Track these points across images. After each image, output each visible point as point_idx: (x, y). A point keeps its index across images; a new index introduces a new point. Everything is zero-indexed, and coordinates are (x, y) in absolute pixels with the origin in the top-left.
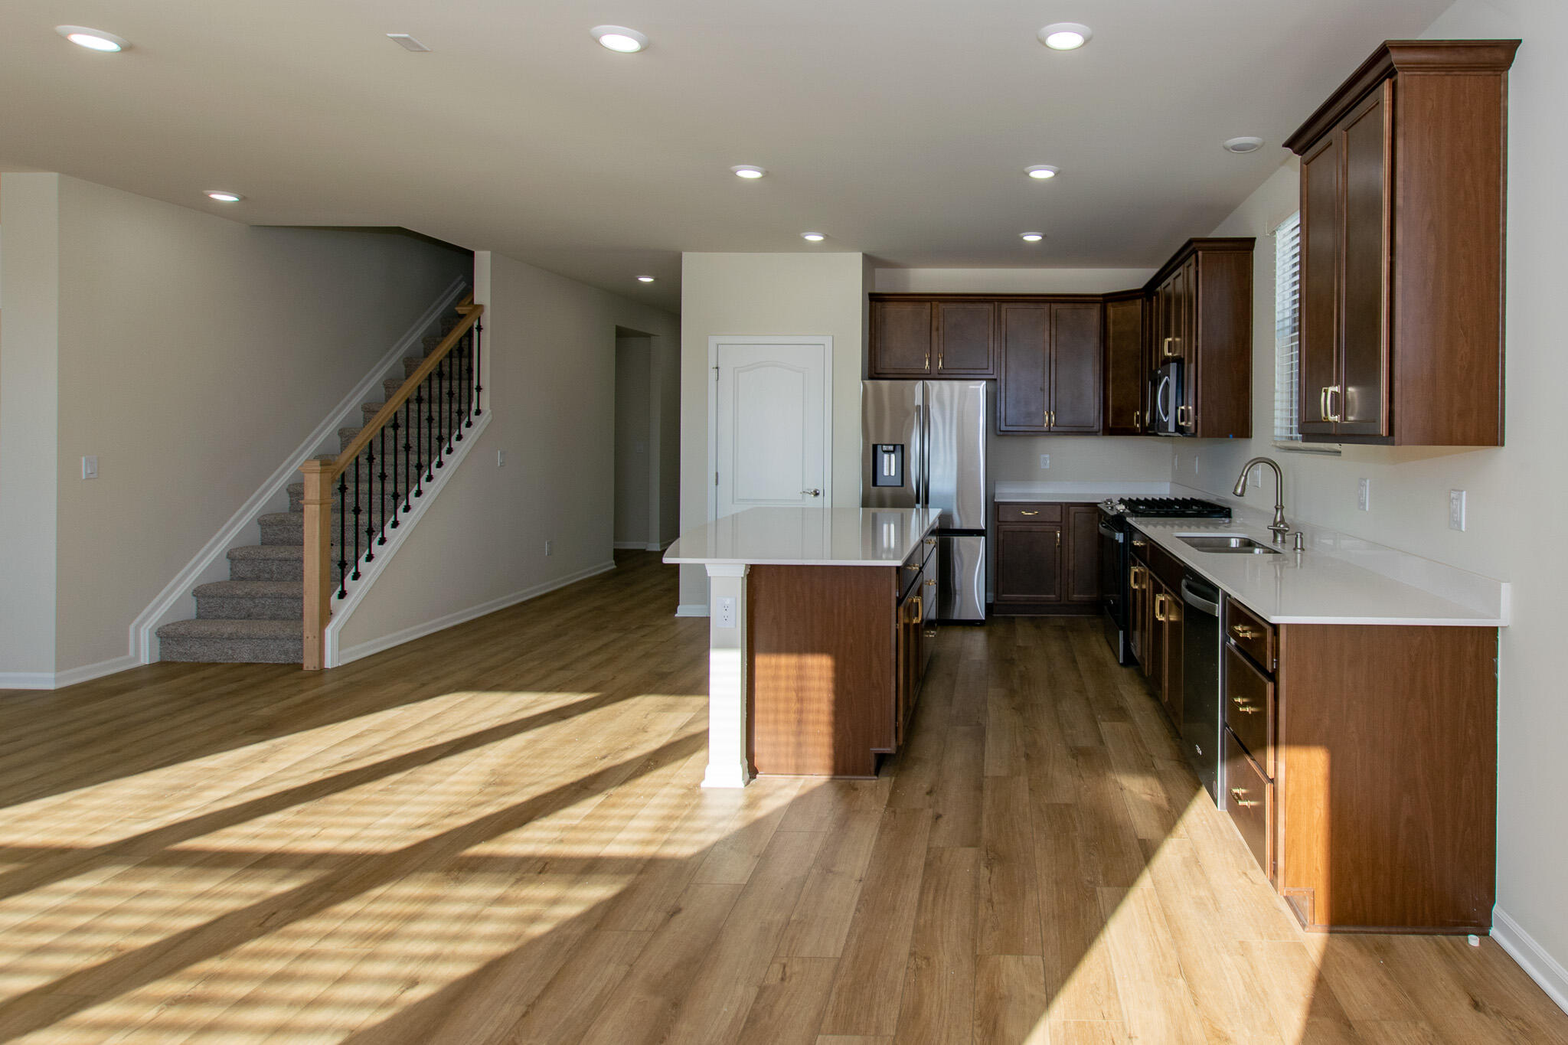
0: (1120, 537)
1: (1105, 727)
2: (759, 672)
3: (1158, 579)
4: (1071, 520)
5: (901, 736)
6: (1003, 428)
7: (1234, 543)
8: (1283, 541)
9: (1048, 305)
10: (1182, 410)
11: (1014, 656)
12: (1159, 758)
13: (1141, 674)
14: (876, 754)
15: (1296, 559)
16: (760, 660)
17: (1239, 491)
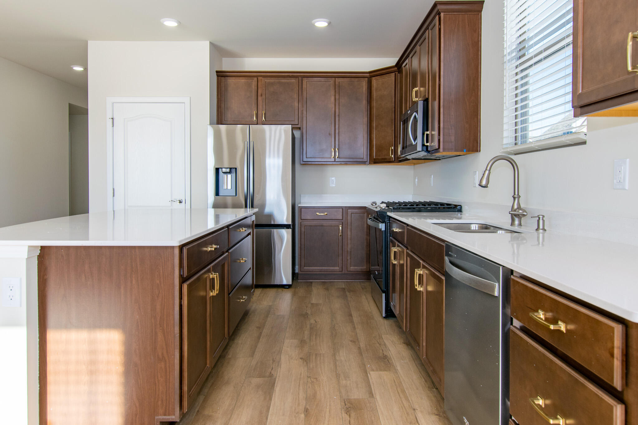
0: (382, 226)
1: (373, 376)
2: (51, 347)
3: (415, 257)
4: (349, 218)
5: (185, 404)
6: (305, 159)
7: (473, 227)
8: (520, 224)
9: (334, 79)
10: (427, 135)
11: (308, 312)
12: (422, 412)
13: (400, 327)
14: (161, 422)
15: (538, 238)
16: (52, 336)
17: (484, 183)
